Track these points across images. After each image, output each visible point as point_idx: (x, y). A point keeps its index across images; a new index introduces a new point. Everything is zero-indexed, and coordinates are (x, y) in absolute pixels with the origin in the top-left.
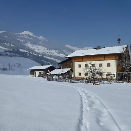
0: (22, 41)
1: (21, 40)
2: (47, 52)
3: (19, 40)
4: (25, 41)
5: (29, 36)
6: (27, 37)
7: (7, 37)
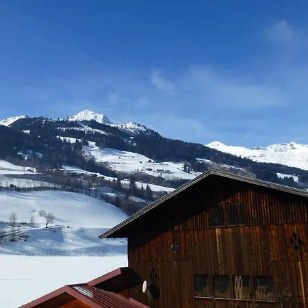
0: (73, 140)
1: (67, 138)
2: (150, 170)
3: (62, 138)
4: (80, 140)
5: (93, 124)
6: (86, 129)
7: (28, 132)
